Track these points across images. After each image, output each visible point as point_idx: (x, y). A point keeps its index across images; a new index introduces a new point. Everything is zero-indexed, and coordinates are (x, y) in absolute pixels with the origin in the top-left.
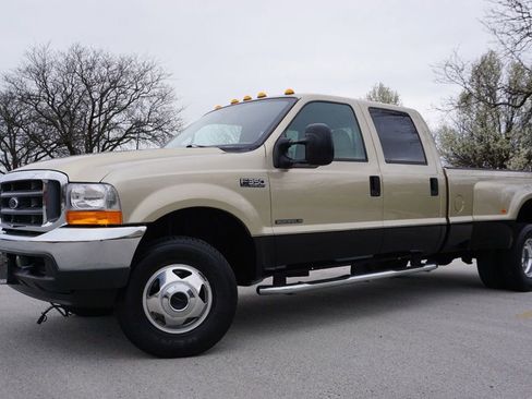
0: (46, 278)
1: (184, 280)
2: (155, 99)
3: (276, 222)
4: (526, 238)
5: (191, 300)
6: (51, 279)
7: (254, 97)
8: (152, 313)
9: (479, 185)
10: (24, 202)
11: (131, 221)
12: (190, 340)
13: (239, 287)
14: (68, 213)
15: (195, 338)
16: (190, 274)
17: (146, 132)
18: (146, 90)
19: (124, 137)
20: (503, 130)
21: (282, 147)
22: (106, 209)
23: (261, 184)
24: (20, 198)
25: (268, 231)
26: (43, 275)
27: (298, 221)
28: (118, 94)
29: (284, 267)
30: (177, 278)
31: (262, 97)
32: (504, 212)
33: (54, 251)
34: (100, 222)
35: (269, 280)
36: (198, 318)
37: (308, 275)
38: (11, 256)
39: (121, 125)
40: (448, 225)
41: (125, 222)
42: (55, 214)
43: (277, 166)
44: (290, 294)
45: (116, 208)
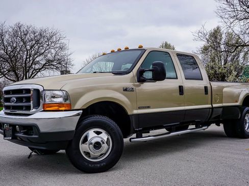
0: (34, 136)
1: (99, 136)
2: (58, 49)
3: (139, 108)
4: (246, 114)
5: (103, 145)
6: (37, 136)
7: (123, 49)
8: (84, 152)
9: (225, 90)
10: (19, 100)
11: (75, 108)
12: (102, 164)
13: (124, 139)
14: (44, 104)
15: (104, 164)
16: (102, 133)
17: (53, 65)
18: (53, 45)
19: (42, 68)
20: (223, 64)
21: (141, 73)
22: (63, 102)
23: (132, 90)
24: (17, 98)
25: (136, 112)
26: (32, 135)
27: (148, 107)
28: (39, 47)
29: (141, 129)
30: (96, 135)
31: (127, 49)
32: (237, 102)
33: (38, 123)
34: (61, 109)
35: (134, 135)
36: (105, 154)
37: (149, 132)
38: (13, 126)
39: (41, 62)
40: (213, 108)
41: (72, 109)
42: (37, 105)
43: (138, 82)
44: (145, 142)
45: (68, 102)
